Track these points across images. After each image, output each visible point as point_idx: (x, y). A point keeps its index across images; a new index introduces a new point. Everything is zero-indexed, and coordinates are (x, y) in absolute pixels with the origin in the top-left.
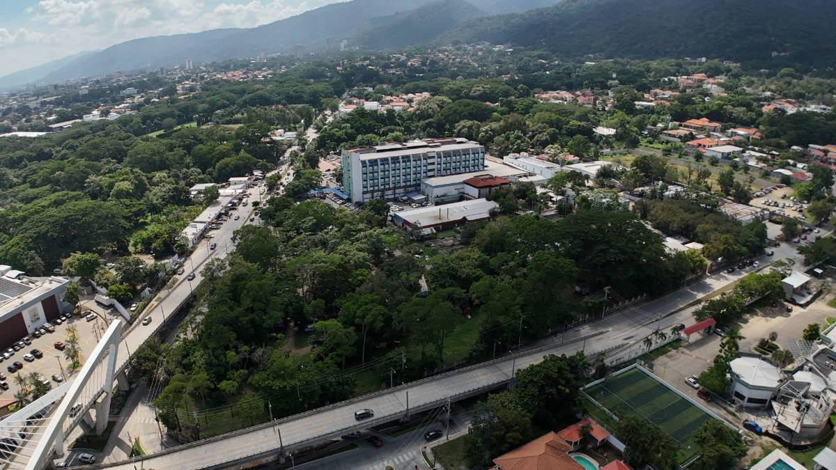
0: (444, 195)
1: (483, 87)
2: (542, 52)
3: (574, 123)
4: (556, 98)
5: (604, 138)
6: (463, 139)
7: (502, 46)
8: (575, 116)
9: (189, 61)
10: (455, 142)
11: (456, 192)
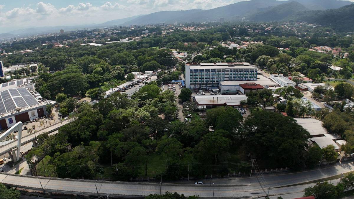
0: (229, 90)
1: (287, 41)
2: (328, 29)
3: (318, 62)
4: (322, 50)
5: (333, 72)
6: (248, 64)
7: (312, 25)
8: (320, 59)
9: (176, 22)
10: (243, 65)
11: (235, 90)
